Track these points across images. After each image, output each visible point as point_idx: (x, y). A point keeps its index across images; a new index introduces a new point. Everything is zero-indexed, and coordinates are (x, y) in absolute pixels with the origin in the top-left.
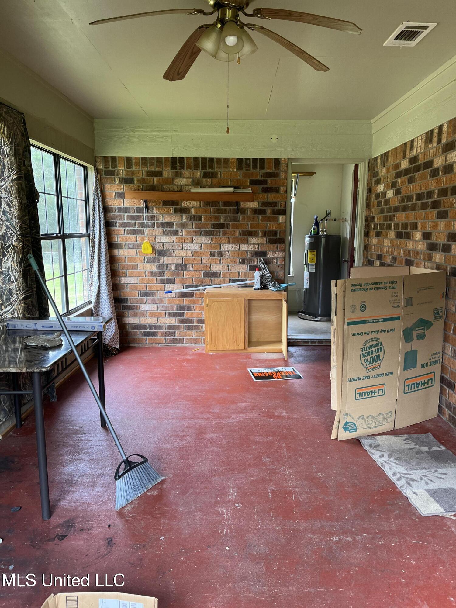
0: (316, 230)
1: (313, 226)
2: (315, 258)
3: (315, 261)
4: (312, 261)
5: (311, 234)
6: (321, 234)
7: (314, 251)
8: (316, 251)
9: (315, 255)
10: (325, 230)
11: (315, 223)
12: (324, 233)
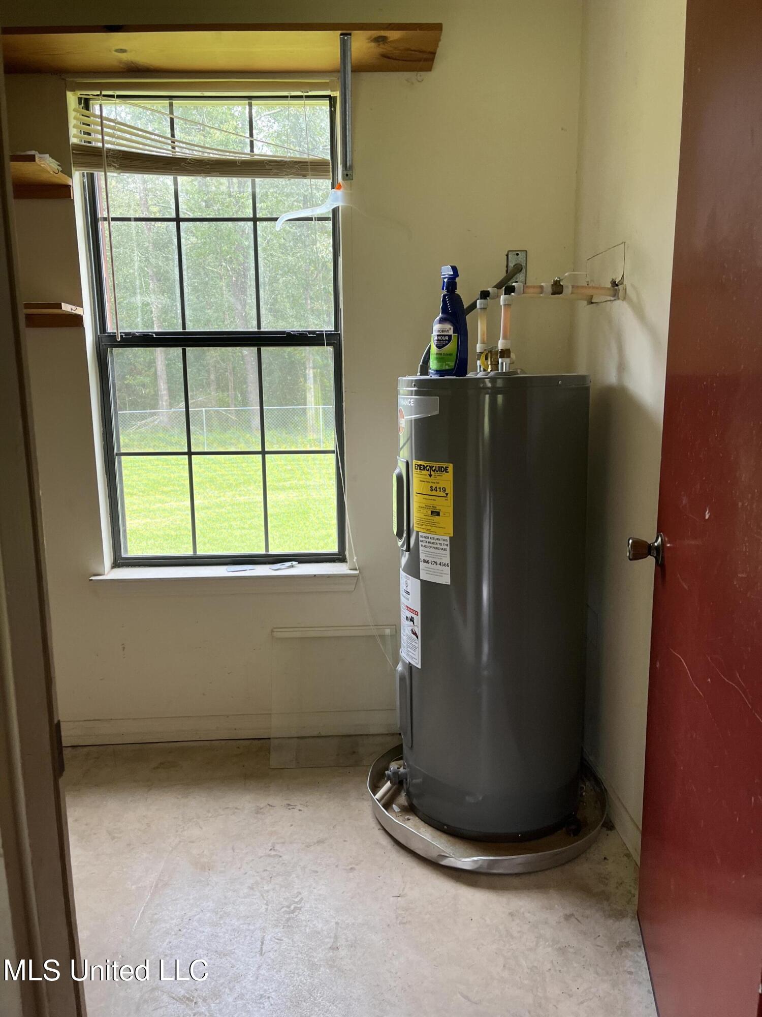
0: (452, 347)
1: (436, 327)
2: (447, 506)
3: (447, 522)
4: (434, 524)
5: (425, 369)
6: (479, 370)
7: (440, 469)
8: (451, 467)
9: (450, 490)
10: (501, 345)
11: (444, 310)
12: (495, 365)
